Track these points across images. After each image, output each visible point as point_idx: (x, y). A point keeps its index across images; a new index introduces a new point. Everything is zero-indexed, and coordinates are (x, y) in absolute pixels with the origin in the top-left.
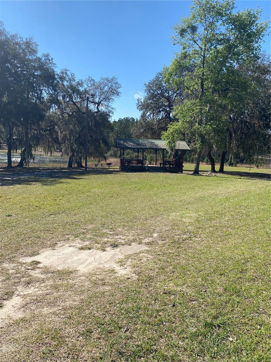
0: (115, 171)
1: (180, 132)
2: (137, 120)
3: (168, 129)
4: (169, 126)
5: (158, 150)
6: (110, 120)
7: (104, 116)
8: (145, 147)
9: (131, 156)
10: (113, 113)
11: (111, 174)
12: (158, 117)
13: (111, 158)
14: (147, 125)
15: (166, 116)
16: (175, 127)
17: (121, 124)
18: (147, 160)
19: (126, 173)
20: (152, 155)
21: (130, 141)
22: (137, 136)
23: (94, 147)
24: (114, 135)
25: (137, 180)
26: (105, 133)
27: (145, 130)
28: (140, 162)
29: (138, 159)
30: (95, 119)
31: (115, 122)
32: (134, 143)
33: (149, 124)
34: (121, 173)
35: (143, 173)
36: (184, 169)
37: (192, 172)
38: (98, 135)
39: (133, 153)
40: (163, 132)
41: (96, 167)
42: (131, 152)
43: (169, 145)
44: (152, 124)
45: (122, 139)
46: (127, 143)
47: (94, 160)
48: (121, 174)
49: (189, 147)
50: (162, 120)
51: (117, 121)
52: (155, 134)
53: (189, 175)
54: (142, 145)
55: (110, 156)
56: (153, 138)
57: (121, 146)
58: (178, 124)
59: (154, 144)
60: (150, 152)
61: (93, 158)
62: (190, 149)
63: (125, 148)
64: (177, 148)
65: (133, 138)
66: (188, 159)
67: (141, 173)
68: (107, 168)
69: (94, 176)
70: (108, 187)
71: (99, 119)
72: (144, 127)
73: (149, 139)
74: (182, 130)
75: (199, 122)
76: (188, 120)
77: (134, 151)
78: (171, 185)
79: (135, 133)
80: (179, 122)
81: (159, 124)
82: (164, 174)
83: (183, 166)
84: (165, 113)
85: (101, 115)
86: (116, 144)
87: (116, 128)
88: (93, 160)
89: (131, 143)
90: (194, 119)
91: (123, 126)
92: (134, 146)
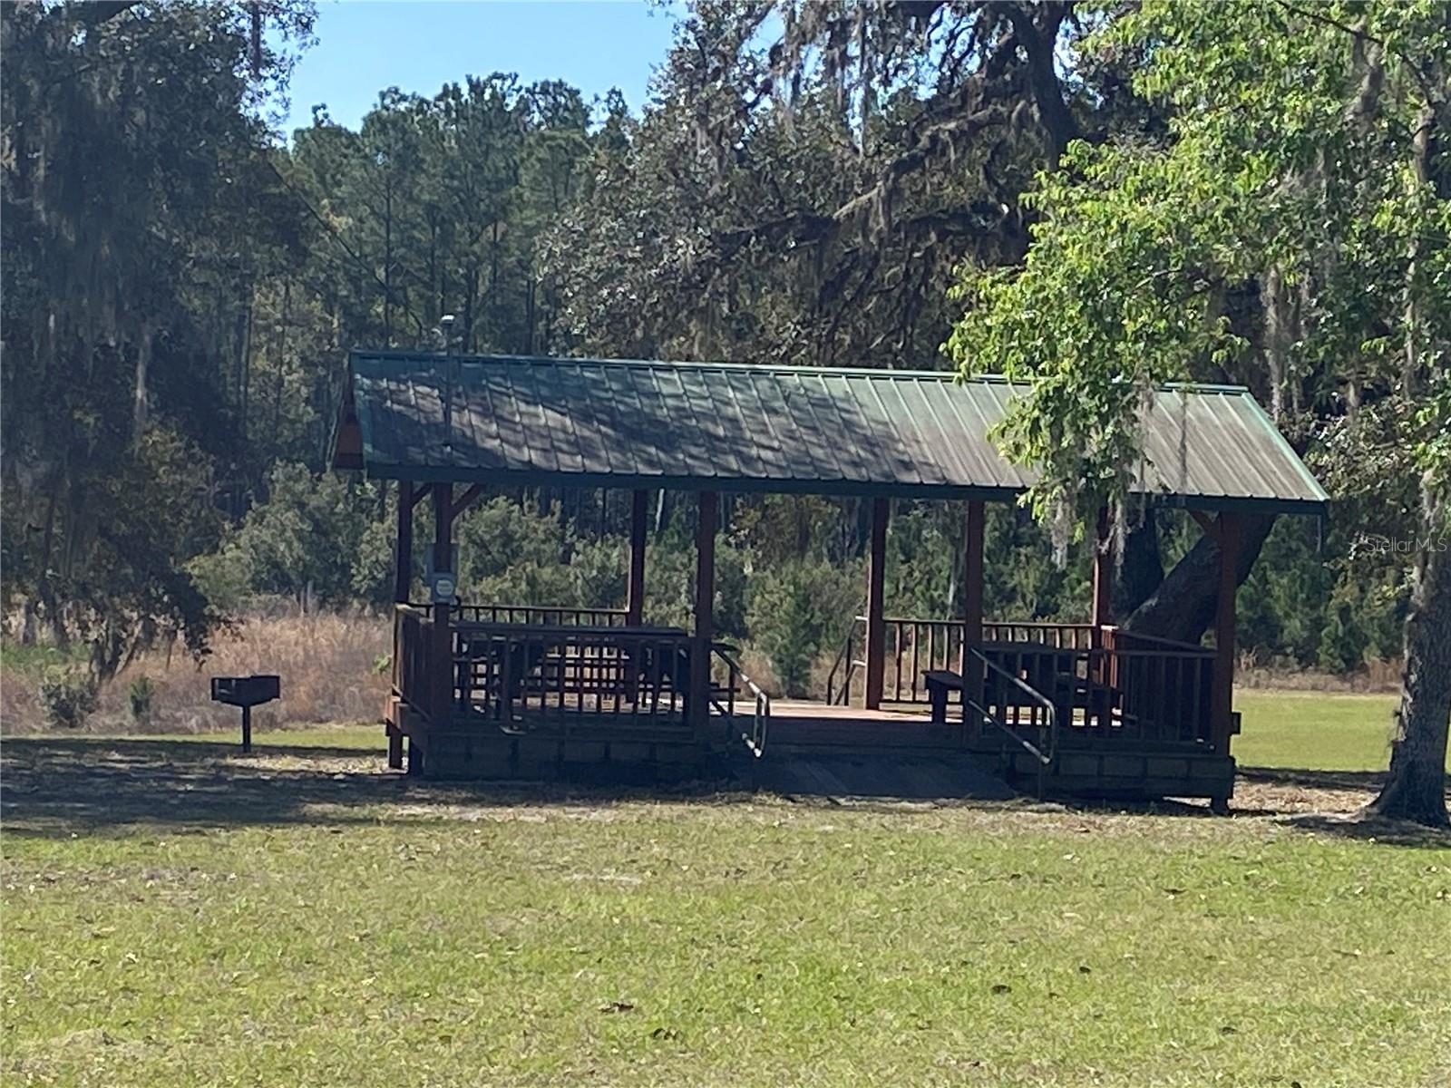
0: (326, 787)
1: (1190, 274)
2: (619, 113)
3: (1035, 229)
4: (1048, 190)
5: (895, 503)
6: (263, 110)
7: (195, 62)
8: (733, 462)
9: (532, 582)
10: (307, 26)
11: (287, 821)
12: (898, 84)
13: (271, 612)
14: (757, 177)
15: (993, 67)
16: (1119, 204)
17: (408, 160)
18: (743, 633)
19: (474, 814)
20: (818, 570)
21: (529, 381)
22: (617, 321)
23: (42, 468)
24: (317, 306)
25: (635, 908)
26: (199, 277)
27: (727, 244)
28: (665, 654)
29: (635, 616)
30: (74, 106)
31: (323, 135)
32: (585, 417)
33: (782, 162)
34: (417, 810)
35: (712, 817)
36: (1242, 750)
37: (1356, 803)
38: (109, 312)
39: (570, 549)
40: (971, 278)
41: (60, 735)
42: (533, 525)
43: (1045, 437)
44: (821, 168)
45: (425, 359)
46: (488, 413)
47: (45, 633)
48: (415, 822)
49: (1316, 469)
50: (948, 115)
51: (356, 127)
52: (861, 294)
53: (1324, 841)
54: (693, 437)
55: (259, 586)
56: (828, 354)
57: (415, 453)
58: (1165, 168)
59: (848, 425)
60: (790, 529)
61: (31, 609)
62: (1322, 498)
63: (464, 474)
64: (1151, 478)
65: (573, 341)
66: (1295, 627)
67: (679, 809)
68: (212, 737)
69: (49, 849)
70: (249, 1007)
71: (126, 98)
72: (715, 204)
73: (785, 359)
74: (1225, 253)
75: (1432, 147)
76: (1291, 127)
77: (582, 524)
78: (1098, 976)
79: (592, 288)
80: (1176, 138)
81: (915, 162)
82: (983, 818)
83: (1233, 724)
84: (981, 33)
85: (151, 51)
86: (350, 418)
87: (341, 222)
88: (29, 639)
89: (547, 417)
90: (1371, 109)
91: (427, 187)
92: (581, 447)
